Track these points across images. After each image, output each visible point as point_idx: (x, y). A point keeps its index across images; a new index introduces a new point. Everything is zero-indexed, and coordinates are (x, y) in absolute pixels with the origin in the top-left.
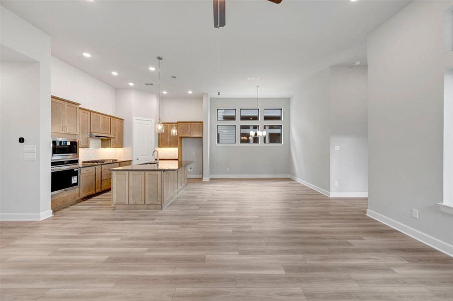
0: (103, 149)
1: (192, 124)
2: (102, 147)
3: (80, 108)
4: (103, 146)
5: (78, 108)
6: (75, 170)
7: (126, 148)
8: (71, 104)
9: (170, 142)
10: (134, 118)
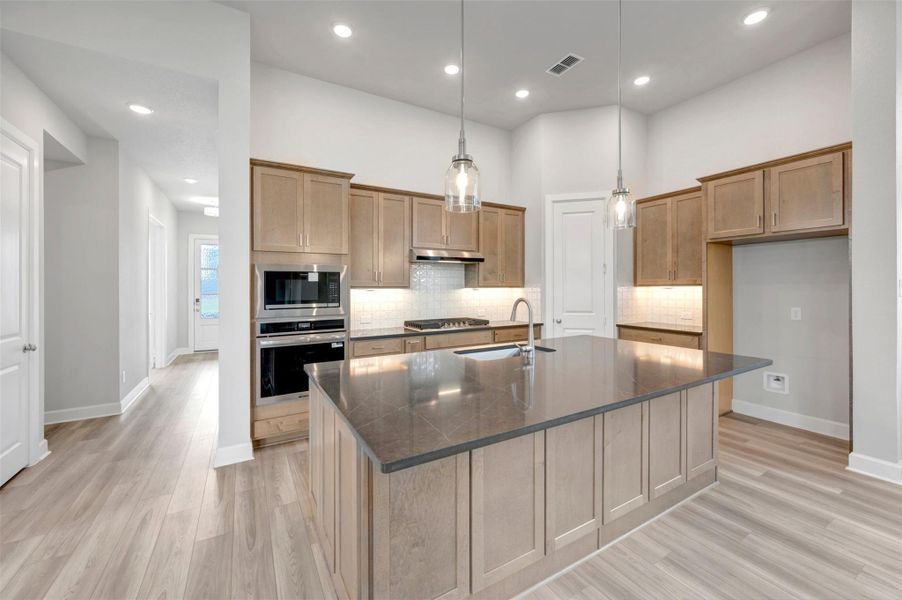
0: (469, 291)
1: (775, 171)
2: (466, 286)
3: (353, 186)
4: (469, 282)
5: (348, 187)
6: (334, 345)
7: (530, 289)
8: (321, 178)
9: (676, 264)
10: (549, 198)
